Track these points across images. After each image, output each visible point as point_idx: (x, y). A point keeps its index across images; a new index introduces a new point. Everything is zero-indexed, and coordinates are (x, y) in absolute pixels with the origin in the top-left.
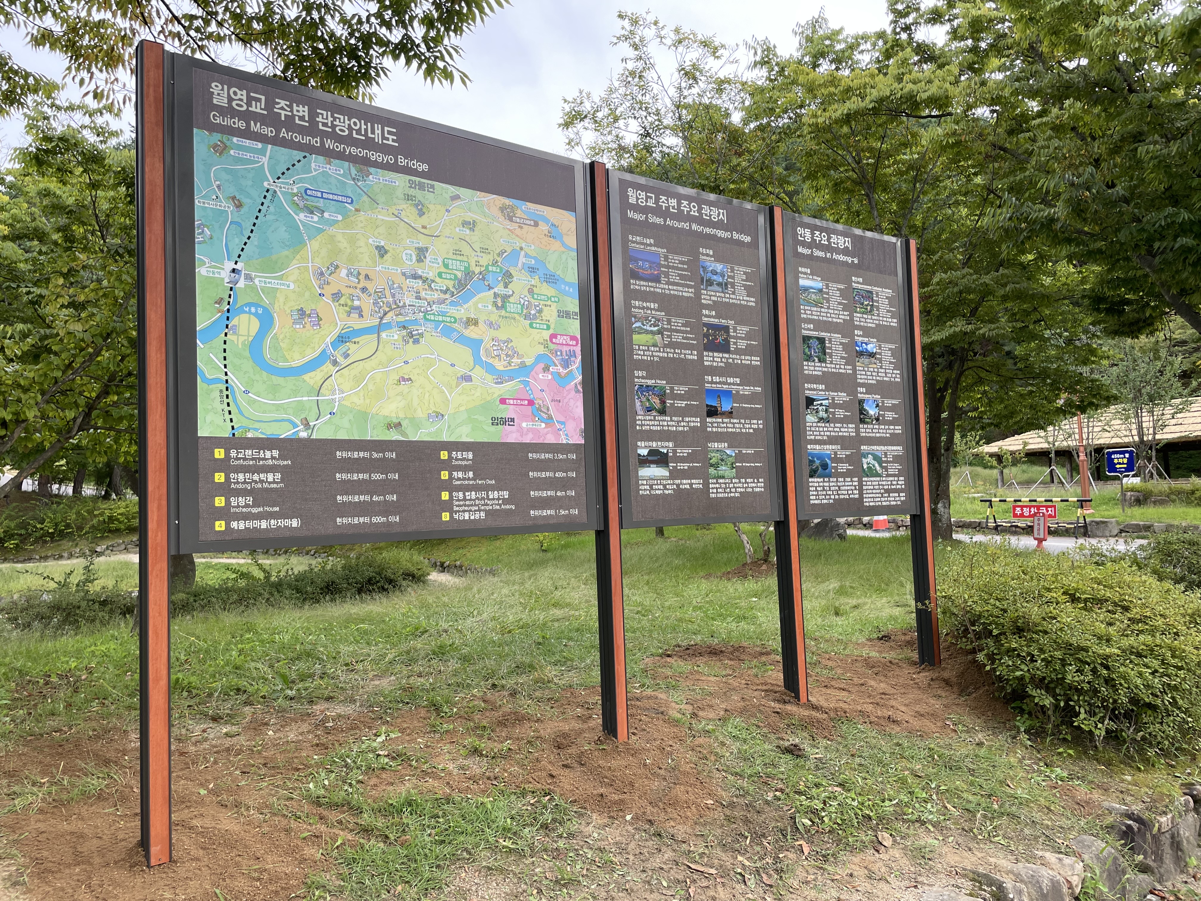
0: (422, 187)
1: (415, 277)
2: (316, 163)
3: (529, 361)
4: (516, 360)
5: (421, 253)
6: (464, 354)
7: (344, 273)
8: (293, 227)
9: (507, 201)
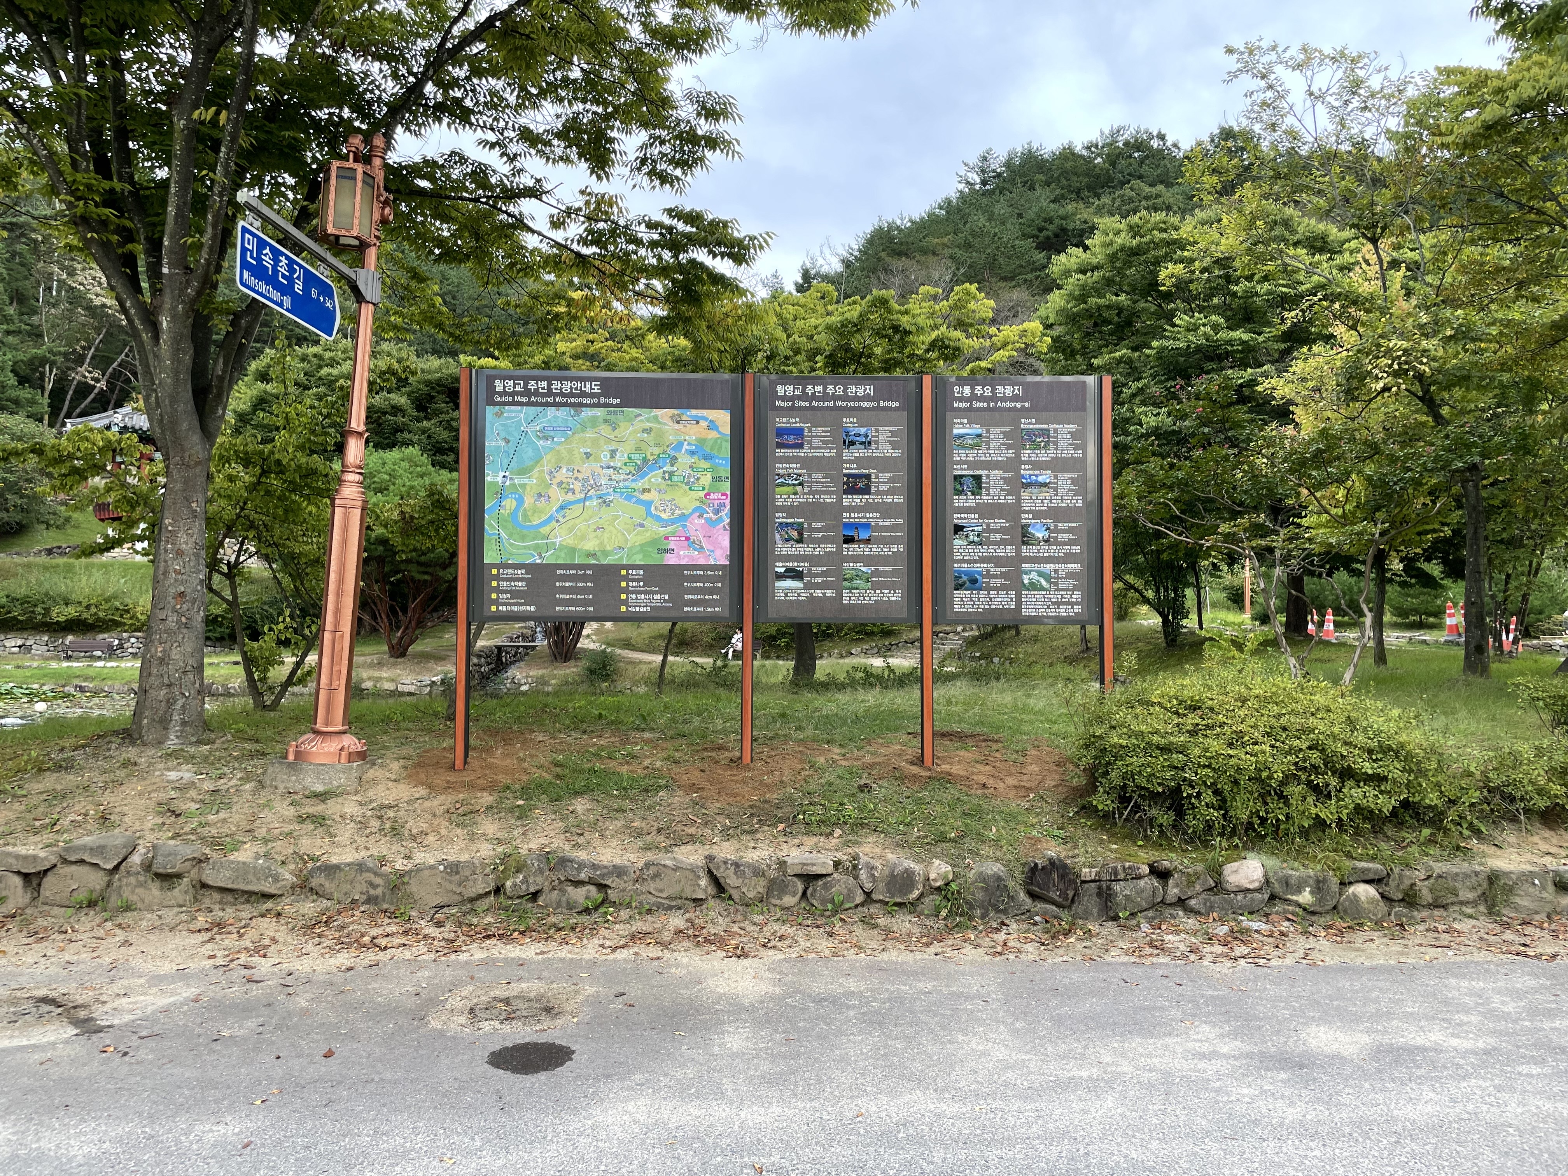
0: (615, 413)
1: (609, 467)
2: (551, 411)
3: (687, 512)
4: (677, 512)
5: (613, 454)
6: (642, 510)
7: (564, 470)
8: (536, 449)
9: (676, 412)
